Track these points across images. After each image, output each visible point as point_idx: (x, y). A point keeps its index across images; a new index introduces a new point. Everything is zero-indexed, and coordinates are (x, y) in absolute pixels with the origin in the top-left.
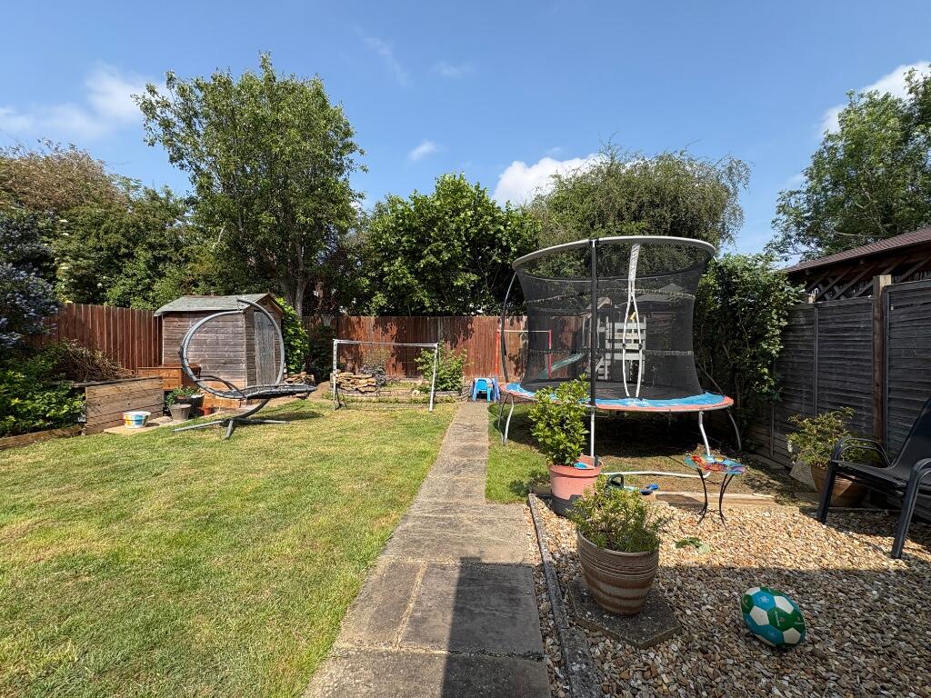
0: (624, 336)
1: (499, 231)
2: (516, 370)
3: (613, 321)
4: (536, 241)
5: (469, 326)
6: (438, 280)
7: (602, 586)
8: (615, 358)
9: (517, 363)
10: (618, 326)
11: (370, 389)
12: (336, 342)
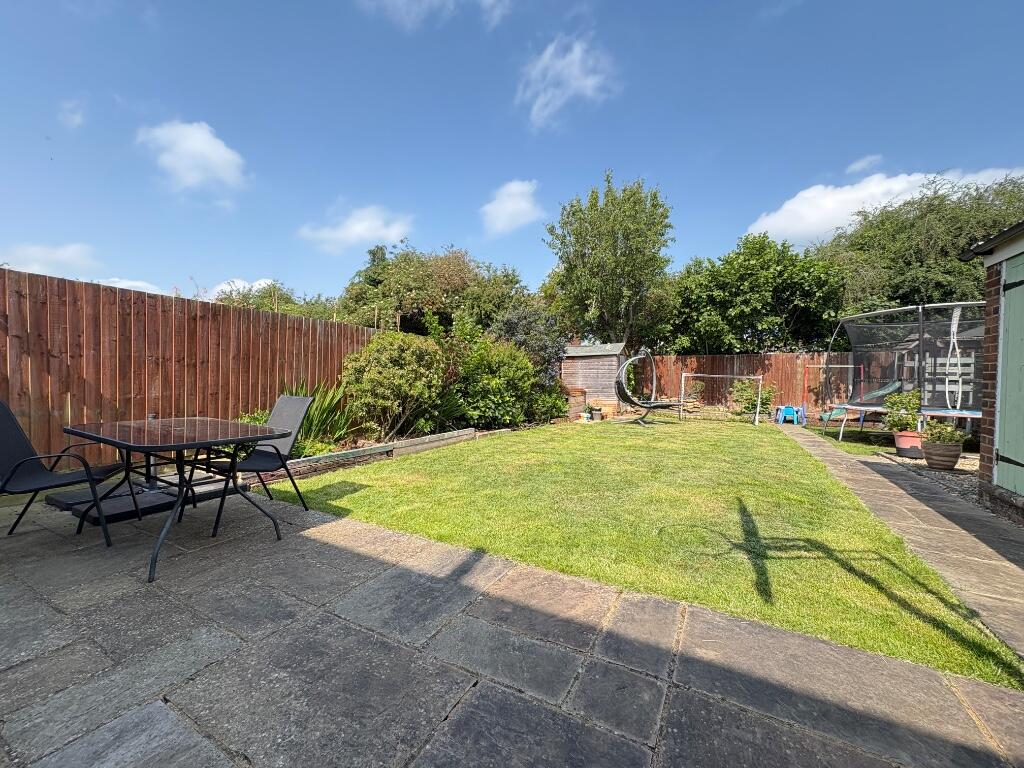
0: (948, 369)
1: (803, 278)
2: (816, 401)
3: (935, 355)
4: (843, 285)
5: (767, 362)
6: (744, 324)
7: (934, 457)
8: (937, 389)
9: (817, 394)
10: (940, 360)
11: (696, 410)
12: (684, 375)
